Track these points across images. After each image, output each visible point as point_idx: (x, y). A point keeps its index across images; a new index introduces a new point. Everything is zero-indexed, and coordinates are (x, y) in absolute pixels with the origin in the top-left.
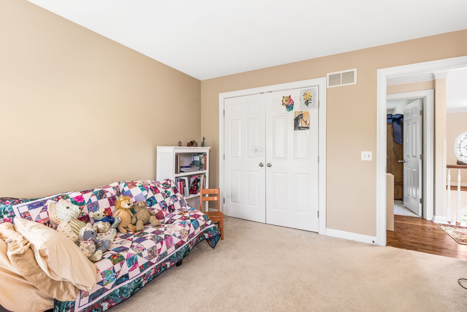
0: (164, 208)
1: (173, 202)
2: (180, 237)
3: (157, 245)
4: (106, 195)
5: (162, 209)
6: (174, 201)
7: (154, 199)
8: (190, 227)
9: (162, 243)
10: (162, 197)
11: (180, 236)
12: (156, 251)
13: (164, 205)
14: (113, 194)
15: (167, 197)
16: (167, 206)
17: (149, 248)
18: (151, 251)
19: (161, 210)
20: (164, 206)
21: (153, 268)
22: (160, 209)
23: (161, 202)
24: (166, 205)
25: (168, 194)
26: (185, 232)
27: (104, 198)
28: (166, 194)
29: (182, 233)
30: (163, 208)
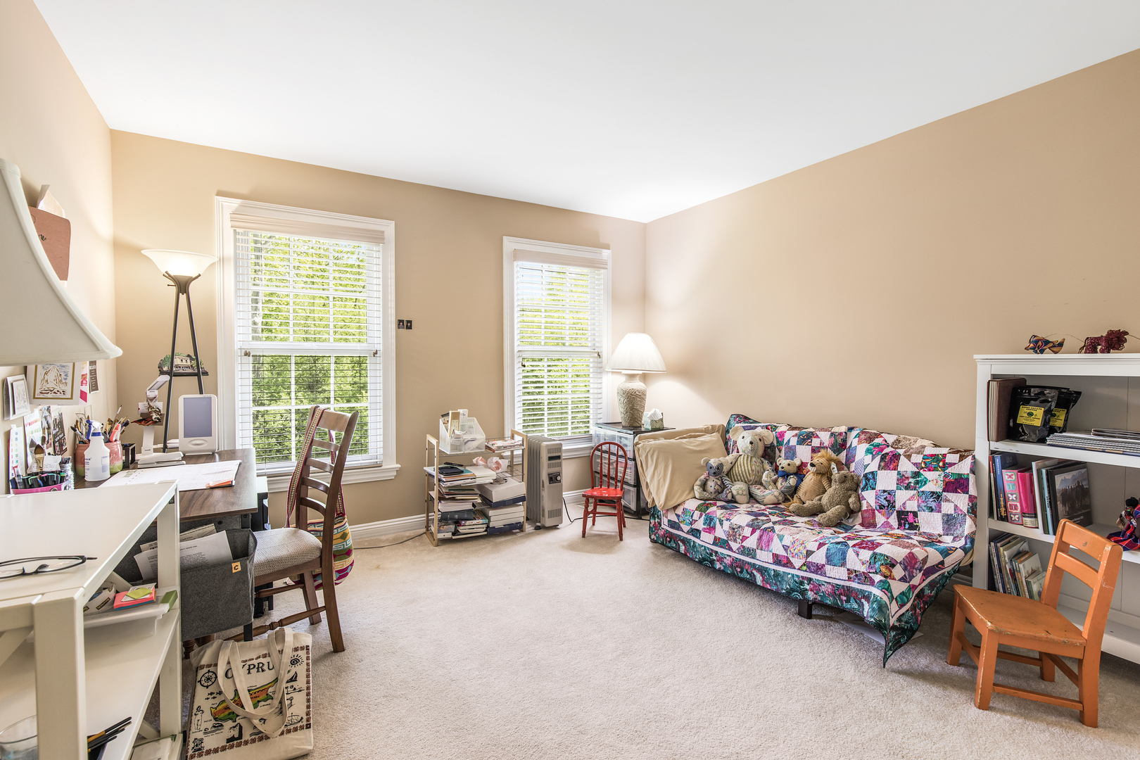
0: (884, 507)
1: (919, 506)
2: (786, 548)
3: (746, 528)
4: (811, 442)
5: (878, 508)
6: (925, 508)
7: (874, 478)
8: (818, 549)
9: (753, 532)
10: (895, 481)
11: (789, 547)
12: (740, 535)
13: (887, 501)
14: (823, 443)
15: (908, 487)
16: (894, 507)
17: (735, 523)
18: (734, 529)
19: (874, 507)
20: (886, 503)
21: (730, 556)
22: (873, 505)
23: (884, 491)
24: (891, 505)
25: (917, 482)
26: (801, 548)
27: (807, 445)
28: (912, 480)
29: (796, 544)
30: (882, 507)
